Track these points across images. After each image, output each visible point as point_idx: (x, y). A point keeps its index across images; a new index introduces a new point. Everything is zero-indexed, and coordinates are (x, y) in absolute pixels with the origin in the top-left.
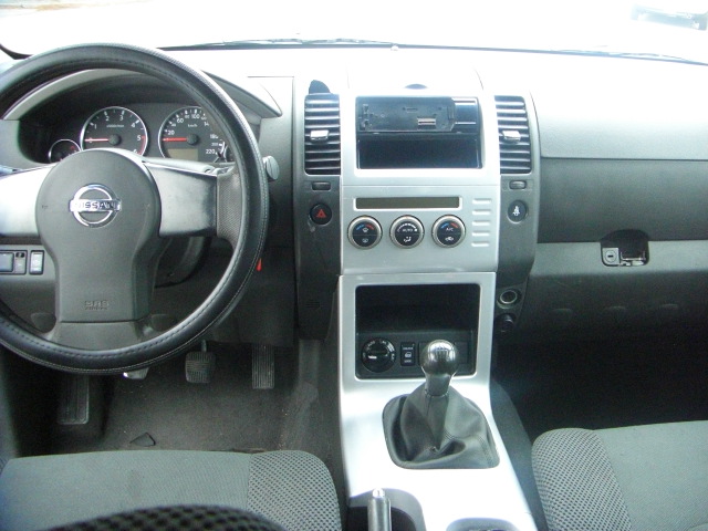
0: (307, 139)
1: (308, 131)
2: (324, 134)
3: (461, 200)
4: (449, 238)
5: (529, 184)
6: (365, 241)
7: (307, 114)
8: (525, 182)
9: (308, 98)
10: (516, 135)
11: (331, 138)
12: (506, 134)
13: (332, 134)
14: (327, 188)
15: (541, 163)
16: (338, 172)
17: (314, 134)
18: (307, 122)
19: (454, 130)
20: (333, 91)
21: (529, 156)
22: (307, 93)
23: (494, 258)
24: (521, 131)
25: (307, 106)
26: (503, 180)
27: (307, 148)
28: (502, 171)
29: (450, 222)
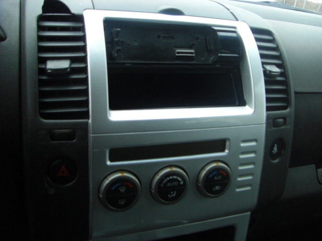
0: (43, 71)
1: (43, 61)
2: (65, 64)
3: (227, 143)
4: (217, 188)
5: (288, 120)
6: (122, 202)
7: (41, 39)
8: (284, 118)
9: (41, 18)
10: (275, 69)
11: (74, 71)
12: (268, 68)
13: (75, 65)
14: (70, 136)
15: (296, 97)
16: (86, 115)
17: (51, 65)
18: (41, 49)
19: (214, 63)
20: (74, 10)
21: (286, 91)
22: (40, 12)
23: (253, 201)
24: (278, 66)
25: (40, 28)
26: (268, 118)
27: (42, 83)
28: (268, 109)
29: (217, 170)
